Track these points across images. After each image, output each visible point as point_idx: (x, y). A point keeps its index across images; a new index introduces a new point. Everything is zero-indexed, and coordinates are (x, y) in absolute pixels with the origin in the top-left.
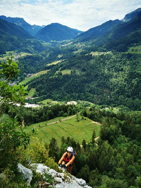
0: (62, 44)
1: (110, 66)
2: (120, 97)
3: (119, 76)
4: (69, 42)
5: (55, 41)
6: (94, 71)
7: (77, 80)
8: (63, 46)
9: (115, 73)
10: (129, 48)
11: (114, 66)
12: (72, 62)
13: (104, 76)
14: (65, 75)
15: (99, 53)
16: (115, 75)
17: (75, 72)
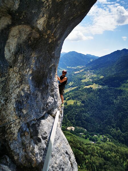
0: (76, 70)
1: (104, 99)
2: (107, 127)
3: (109, 109)
4: (81, 69)
5: (70, 67)
6: (91, 103)
7: (77, 110)
8: (75, 73)
9: (107, 106)
10: (122, 84)
11: (107, 100)
12: (76, 93)
13: (98, 107)
14: (69, 105)
15: (99, 86)
16: (106, 108)
17: (77, 103)
